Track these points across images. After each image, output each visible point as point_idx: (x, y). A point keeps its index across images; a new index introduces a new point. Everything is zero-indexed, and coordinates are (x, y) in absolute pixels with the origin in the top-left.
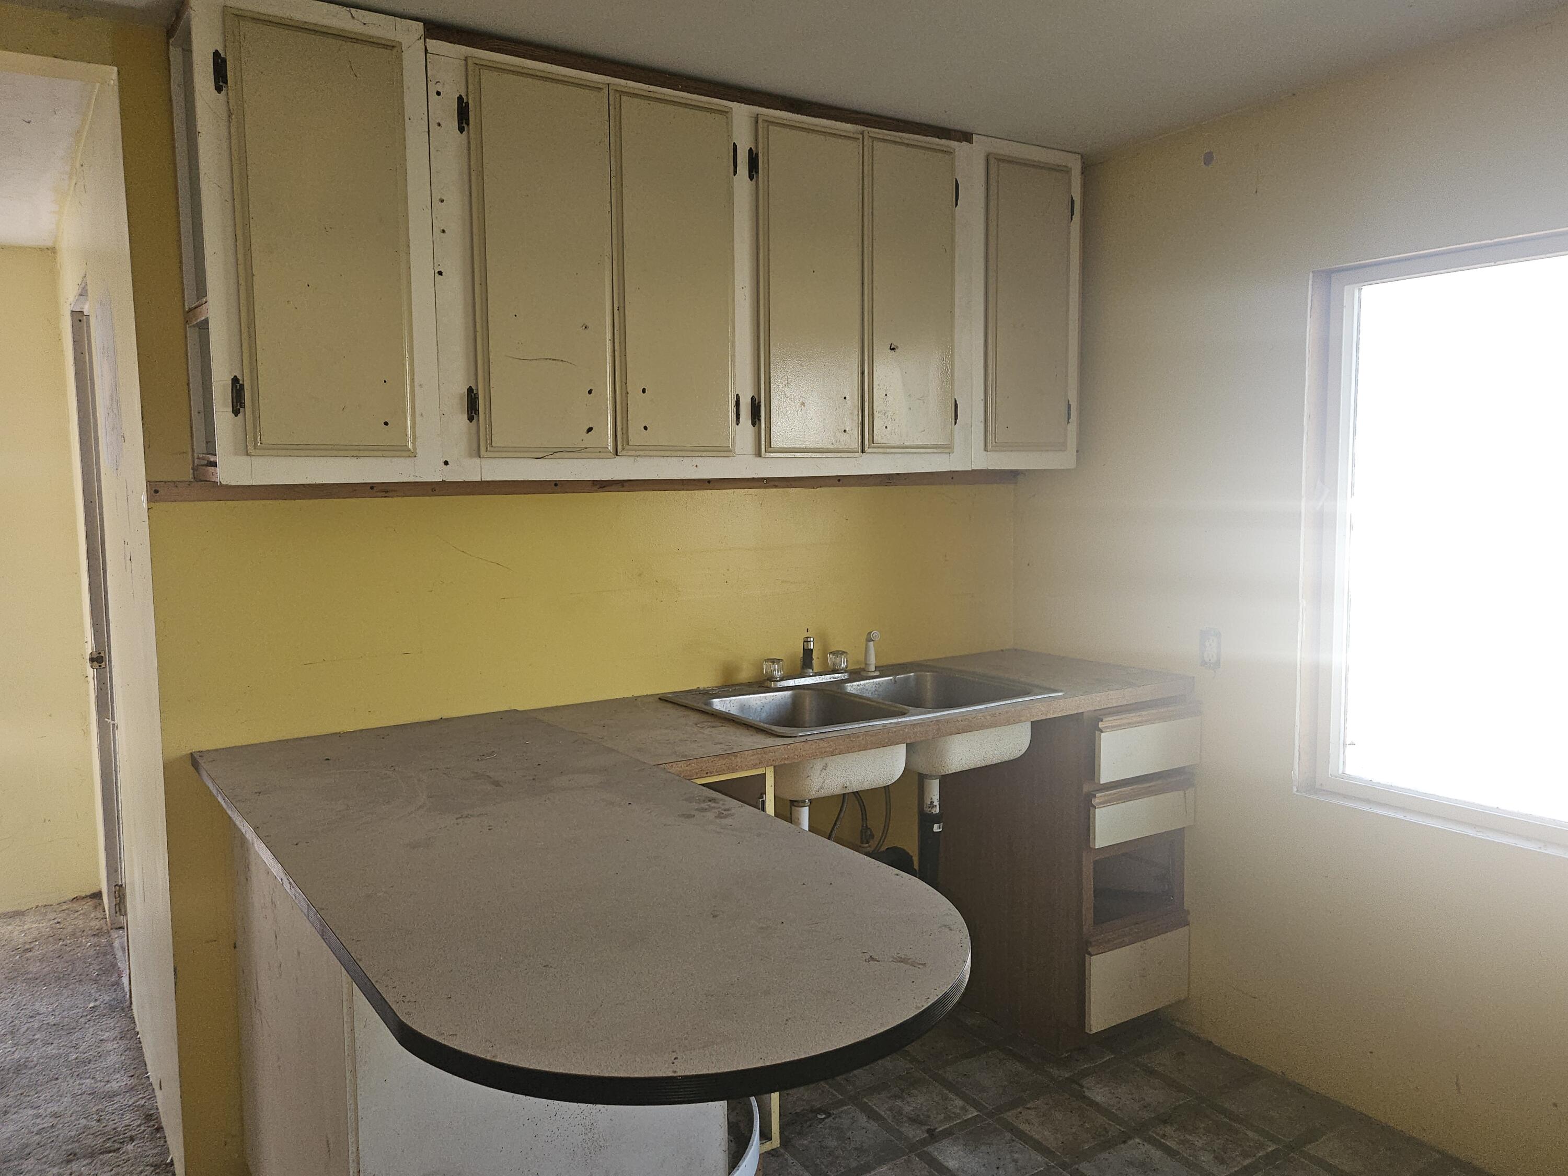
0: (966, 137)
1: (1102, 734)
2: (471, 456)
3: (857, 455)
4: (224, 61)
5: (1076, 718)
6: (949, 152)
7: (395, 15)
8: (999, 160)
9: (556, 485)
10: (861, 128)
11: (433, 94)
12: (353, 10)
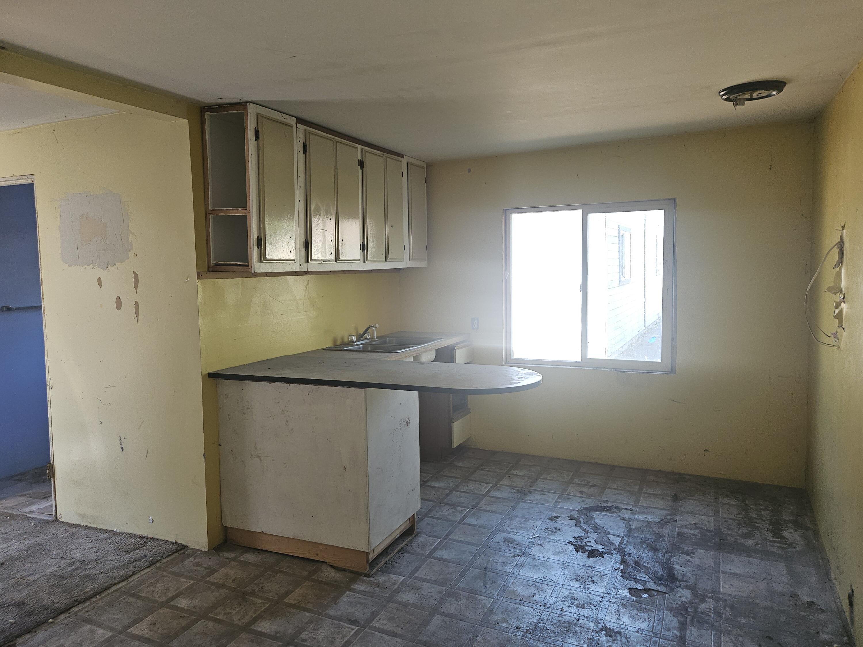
0: (402, 156)
1: (456, 351)
2: (305, 263)
3: (384, 262)
4: (258, 131)
5: (446, 347)
6: (401, 161)
7: (291, 116)
8: (411, 164)
9: (295, 273)
10: (382, 153)
11: (298, 141)
12: (282, 114)
